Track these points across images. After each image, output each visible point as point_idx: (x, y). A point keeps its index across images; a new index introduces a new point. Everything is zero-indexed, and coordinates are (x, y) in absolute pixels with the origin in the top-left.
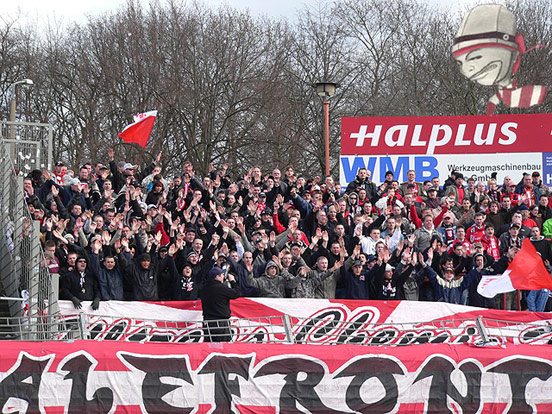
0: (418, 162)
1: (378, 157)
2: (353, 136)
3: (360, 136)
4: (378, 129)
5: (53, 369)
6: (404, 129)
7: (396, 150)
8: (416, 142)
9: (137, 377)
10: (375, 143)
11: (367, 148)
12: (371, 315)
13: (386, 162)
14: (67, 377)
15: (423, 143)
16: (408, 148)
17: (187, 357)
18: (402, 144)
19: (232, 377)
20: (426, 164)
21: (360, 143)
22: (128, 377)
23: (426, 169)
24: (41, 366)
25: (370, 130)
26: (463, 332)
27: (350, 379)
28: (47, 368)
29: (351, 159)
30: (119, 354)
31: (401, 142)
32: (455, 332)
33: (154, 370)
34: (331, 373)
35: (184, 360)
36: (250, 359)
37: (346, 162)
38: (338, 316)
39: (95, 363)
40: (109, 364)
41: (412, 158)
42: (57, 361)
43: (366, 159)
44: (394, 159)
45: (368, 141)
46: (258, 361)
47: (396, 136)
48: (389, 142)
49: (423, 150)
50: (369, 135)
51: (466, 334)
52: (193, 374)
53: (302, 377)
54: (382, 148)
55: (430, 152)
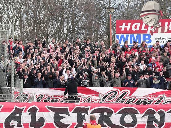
0: (144, 36)
1: (129, 34)
2: (120, 27)
3: (123, 27)
4: (129, 24)
5: (25, 111)
6: (139, 24)
7: (136, 32)
8: (143, 29)
9: (52, 114)
10: (128, 29)
11: (125, 31)
13: (132, 37)
14: (29, 114)
15: (146, 29)
16: (140, 31)
17: (68, 108)
18: (138, 30)
19: (83, 114)
20: (147, 37)
21: (123, 29)
22: (49, 114)
23: (147, 39)
24: (21, 110)
25: (127, 25)
26: (159, 99)
27: (121, 115)
28: (23, 111)
29: (120, 35)
30: (46, 107)
31: (138, 29)
32: (156, 99)
33: (57, 112)
34: (115, 113)
35: (67, 108)
36: (88, 108)
37: (118, 36)
38: (116, 93)
39: (39, 109)
40: (43, 110)
41: (142, 35)
42: (26, 109)
43: (125, 35)
44: (135, 35)
45: (126, 29)
46: (91, 109)
47: (136, 27)
48: (133, 29)
49: (146, 32)
50: (126, 27)
51: (160, 100)
52: (70, 113)
53: (105, 114)
54: (131, 31)
55: (148, 33)
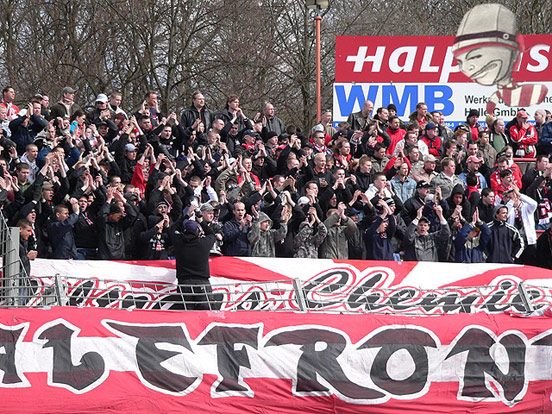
0: (429, 91)
1: (381, 85)
2: (350, 59)
3: (359, 60)
4: (381, 50)
6: (412, 51)
7: (402, 77)
8: (426, 67)
10: (376, 68)
11: (367, 74)
12: (384, 276)
13: (389, 92)
14: (46, 345)
15: (435, 69)
16: (416, 75)
17: (183, 326)
18: (410, 70)
19: (238, 347)
20: (438, 94)
21: (358, 68)
23: (439, 100)
24: (14, 336)
25: (371, 52)
27: (375, 351)
28: (21, 337)
29: (348, 87)
30: (103, 322)
31: (408, 67)
34: (353, 343)
35: (180, 328)
36: (257, 329)
37: (341, 90)
38: (345, 277)
39: (77, 331)
41: (421, 86)
42: (32, 330)
43: (366, 87)
44: (400, 87)
45: (368, 65)
46: (266, 331)
47: (402, 60)
48: (394, 67)
49: (436, 77)
50: (370, 59)
53: (321, 346)
54: (386, 74)
55: (444, 80)
